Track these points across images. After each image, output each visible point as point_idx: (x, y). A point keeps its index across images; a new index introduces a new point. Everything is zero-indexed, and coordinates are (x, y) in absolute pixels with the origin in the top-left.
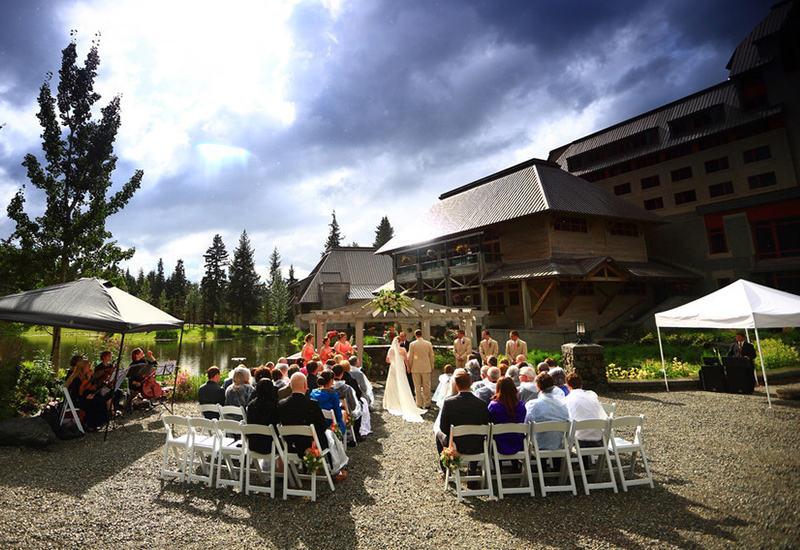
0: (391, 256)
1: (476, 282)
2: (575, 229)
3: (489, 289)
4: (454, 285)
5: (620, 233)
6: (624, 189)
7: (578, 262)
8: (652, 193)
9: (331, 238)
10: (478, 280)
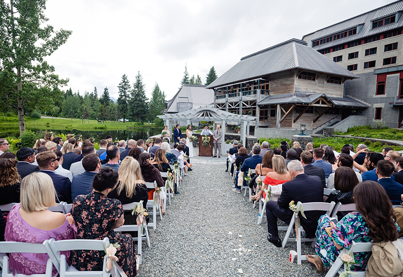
0: (214, 90)
1: (255, 104)
2: (309, 79)
3: (261, 108)
4: (244, 105)
5: (332, 82)
6: (338, 59)
7: (308, 96)
8: (353, 62)
9: (185, 80)
10: (256, 103)
